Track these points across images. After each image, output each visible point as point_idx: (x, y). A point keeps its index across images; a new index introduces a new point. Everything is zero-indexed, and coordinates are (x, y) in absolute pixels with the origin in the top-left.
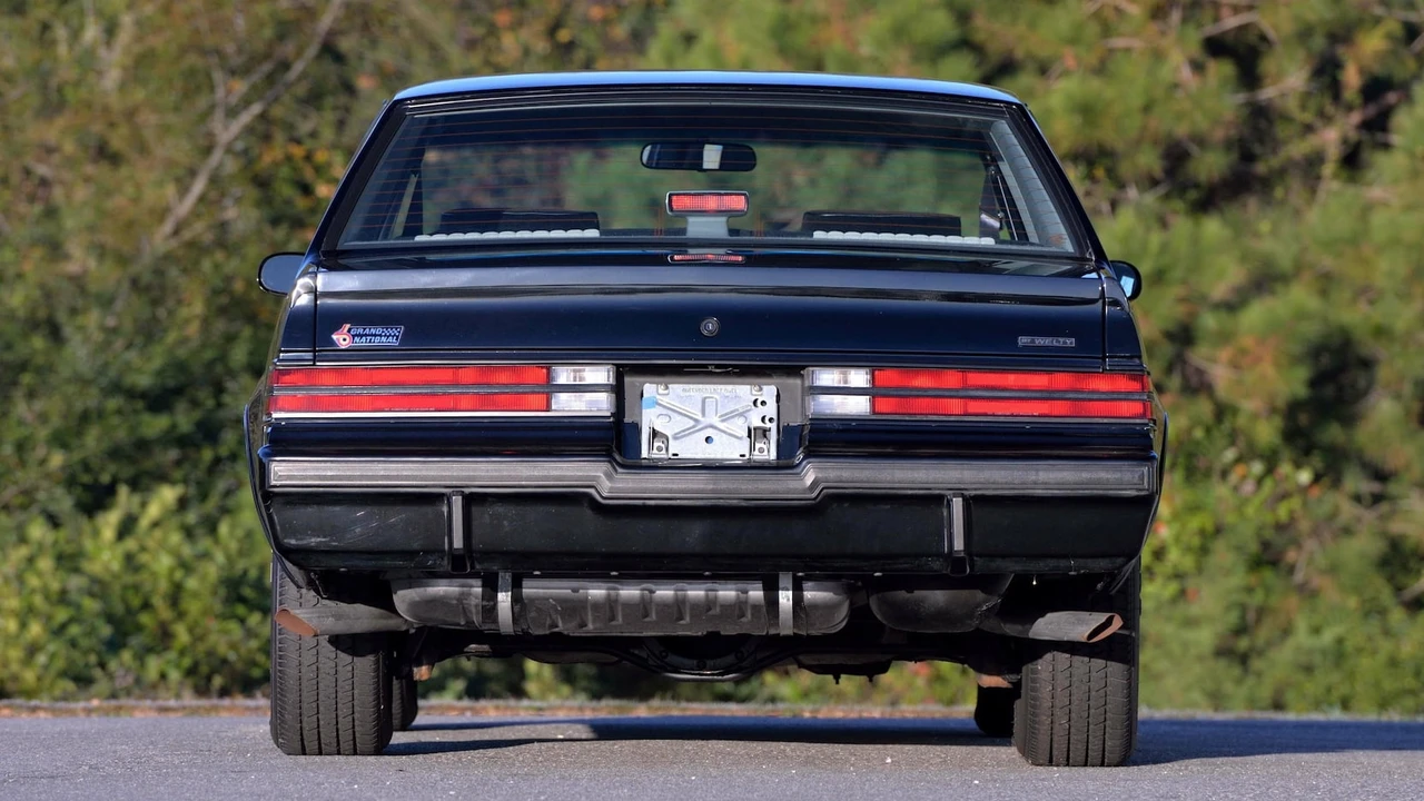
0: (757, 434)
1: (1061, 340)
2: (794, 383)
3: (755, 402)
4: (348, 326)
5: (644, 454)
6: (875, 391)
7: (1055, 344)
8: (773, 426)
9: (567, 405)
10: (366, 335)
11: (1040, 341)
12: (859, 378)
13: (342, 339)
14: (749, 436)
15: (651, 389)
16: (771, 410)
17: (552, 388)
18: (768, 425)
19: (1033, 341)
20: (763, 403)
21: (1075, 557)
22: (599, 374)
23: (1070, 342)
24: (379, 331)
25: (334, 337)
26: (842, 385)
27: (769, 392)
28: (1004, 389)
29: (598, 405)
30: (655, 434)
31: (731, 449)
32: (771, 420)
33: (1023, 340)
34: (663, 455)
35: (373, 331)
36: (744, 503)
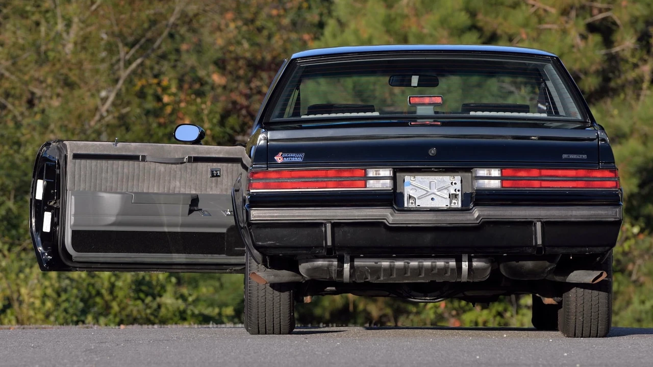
0: (453, 196)
1: (581, 156)
2: (468, 175)
3: (452, 183)
4: (281, 153)
5: (406, 205)
6: (503, 178)
7: (578, 157)
8: (459, 193)
9: (373, 185)
10: (289, 157)
11: (572, 156)
12: (496, 173)
13: (279, 159)
14: (450, 197)
15: (408, 178)
16: (458, 186)
17: (366, 178)
18: (457, 193)
19: (569, 156)
20: (455, 184)
21: (588, 246)
22: (386, 172)
23: (585, 156)
24: (294, 155)
25: (275, 158)
26: (488, 176)
27: (457, 179)
28: (557, 177)
29: (387, 185)
30: (410, 197)
31: (442, 202)
32: (458, 191)
33: (565, 156)
34: (413, 206)
35: (292, 155)
36: (449, 225)
